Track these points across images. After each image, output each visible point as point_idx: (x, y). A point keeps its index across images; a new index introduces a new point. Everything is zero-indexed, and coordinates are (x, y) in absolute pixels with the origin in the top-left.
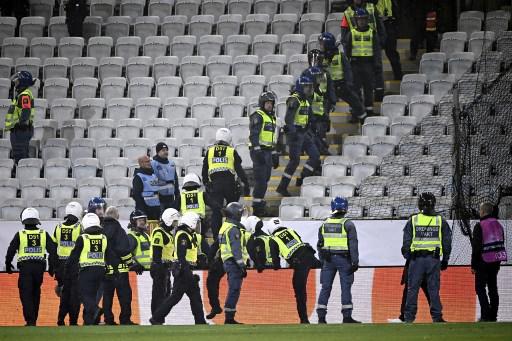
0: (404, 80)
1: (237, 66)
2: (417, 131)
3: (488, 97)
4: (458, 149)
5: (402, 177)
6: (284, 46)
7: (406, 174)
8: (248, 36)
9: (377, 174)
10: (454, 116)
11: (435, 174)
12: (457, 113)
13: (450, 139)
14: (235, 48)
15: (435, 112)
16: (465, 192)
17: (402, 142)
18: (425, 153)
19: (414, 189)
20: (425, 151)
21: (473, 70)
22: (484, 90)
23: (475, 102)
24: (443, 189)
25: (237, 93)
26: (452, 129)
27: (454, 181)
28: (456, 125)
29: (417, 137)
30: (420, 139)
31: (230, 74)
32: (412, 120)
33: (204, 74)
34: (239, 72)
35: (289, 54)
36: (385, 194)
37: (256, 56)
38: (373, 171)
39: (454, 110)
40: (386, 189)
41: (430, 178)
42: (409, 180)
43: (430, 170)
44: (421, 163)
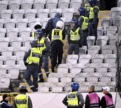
1: (19, 24)
2: (100, 52)
4: (118, 60)
5: (94, 73)
6: (40, 14)
7: (95, 72)
8: (23, 10)
9: (82, 72)
11: (108, 72)
12: (118, 44)
13: (115, 56)
14: (18, 16)
15: (108, 44)
17: (93, 58)
18: (103, 62)
19: (99, 78)
24: (112, 78)
25: (18, 36)
26: (116, 51)
27: (117, 75)
28: (117, 49)
29: (100, 55)
31: (16, 27)
32: (98, 47)
33: (4, 27)
34: (19, 27)
35: (42, 18)
36: (86, 81)
37: (27, 19)
38: (80, 71)
39: (117, 42)
40: (86, 79)
41: (106, 73)
42: (97, 74)
43: (106, 70)
44: (102, 67)
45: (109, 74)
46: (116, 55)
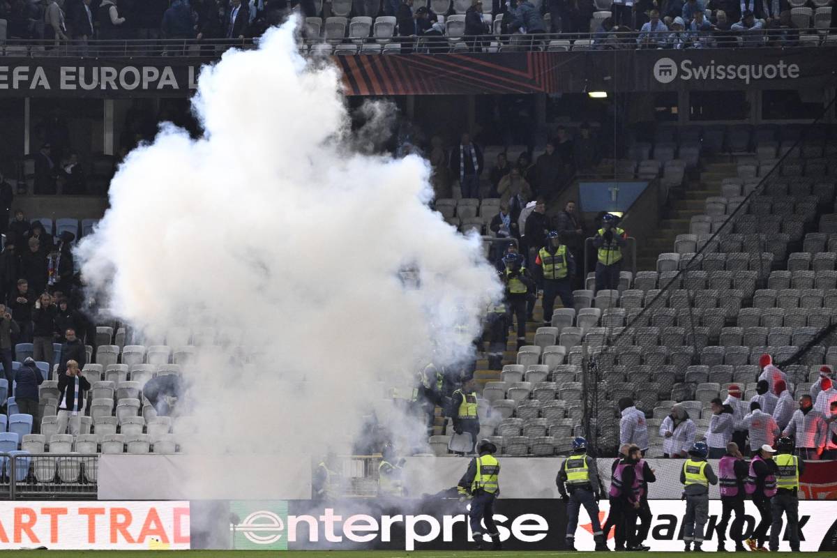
0: (537, 333)
2: (549, 378)
3: (613, 349)
4: (586, 395)
5: (537, 419)
7: (540, 416)
10: (583, 366)
11: (566, 417)
12: (586, 363)
13: (579, 386)
15: (565, 361)
16: (593, 433)
17: (535, 389)
19: (547, 430)
20: (557, 396)
21: (599, 324)
22: (609, 343)
23: (601, 354)
24: (573, 430)
26: (581, 377)
27: (582, 423)
28: (584, 373)
29: (550, 383)
30: (553, 385)
32: (545, 368)
39: (583, 360)
41: (561, 419)
42: (543, 421)
43: (561, 413)
44: (553, 407)
45: (568, 422)
46: (581, 384)
